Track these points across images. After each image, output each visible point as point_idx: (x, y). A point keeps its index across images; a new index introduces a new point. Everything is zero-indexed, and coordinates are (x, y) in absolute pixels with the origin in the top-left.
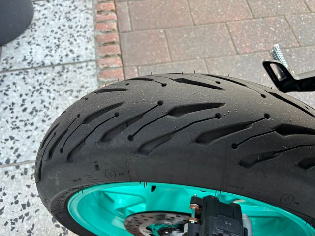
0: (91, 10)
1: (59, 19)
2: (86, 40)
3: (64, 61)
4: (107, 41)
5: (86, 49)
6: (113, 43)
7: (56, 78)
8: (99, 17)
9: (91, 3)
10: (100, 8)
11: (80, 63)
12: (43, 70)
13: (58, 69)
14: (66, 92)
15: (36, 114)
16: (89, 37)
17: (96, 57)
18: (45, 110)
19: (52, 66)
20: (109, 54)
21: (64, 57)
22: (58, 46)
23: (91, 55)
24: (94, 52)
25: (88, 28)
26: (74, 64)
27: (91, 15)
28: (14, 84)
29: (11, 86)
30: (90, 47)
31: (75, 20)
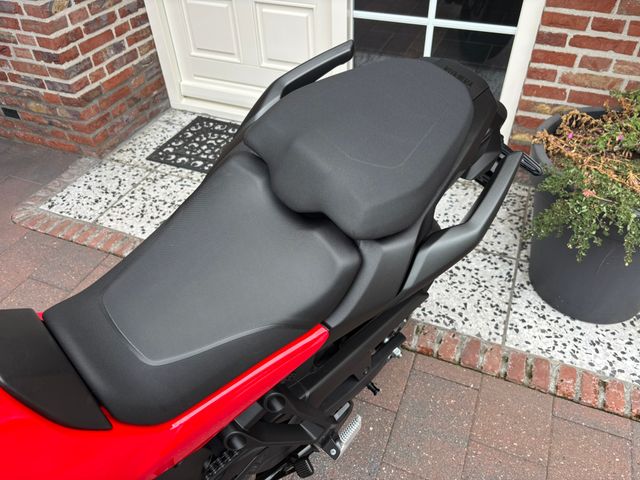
2: (545, 348)
3: (512, 315)
5: (527, 342)
7: (490, 302)
10: (613, 388)
11: (505, 330)
12: (507, 294)
13: (504, 307)
14: (466, 304)
17: (508, 348)
18: (450, 282)
19: (510, 303)
20: (510, 362)
21: (521, 318)
22: (544, 317)
23: (515, 343)
24: (517, 348)
25: (571, 358)
26: (505, 323)
27: (599, 372)
28: (496, 268)
29: (494, 266)
30: (529, 347)
31: (592, 349)
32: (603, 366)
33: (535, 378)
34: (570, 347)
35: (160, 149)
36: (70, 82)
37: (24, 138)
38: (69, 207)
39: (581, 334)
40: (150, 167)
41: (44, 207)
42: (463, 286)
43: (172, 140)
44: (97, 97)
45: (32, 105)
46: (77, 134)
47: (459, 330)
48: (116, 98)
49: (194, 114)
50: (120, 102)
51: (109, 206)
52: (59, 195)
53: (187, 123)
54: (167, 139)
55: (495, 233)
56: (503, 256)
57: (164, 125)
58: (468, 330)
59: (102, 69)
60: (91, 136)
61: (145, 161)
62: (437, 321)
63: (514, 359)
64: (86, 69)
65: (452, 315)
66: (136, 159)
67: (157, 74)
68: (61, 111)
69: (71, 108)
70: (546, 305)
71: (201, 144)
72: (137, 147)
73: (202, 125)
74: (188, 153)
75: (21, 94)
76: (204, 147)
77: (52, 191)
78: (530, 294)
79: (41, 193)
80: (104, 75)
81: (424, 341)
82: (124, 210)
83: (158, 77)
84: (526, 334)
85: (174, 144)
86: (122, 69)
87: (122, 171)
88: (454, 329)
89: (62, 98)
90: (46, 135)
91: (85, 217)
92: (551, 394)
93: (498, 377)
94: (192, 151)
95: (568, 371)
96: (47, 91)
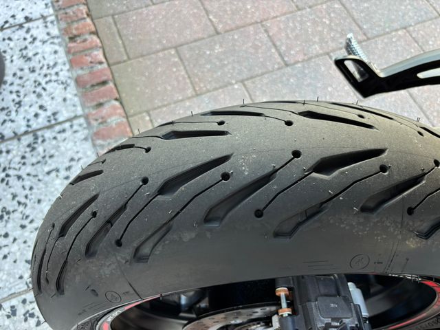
0: (58, 37)
1: (12, 61)
2: (61, 86)
3: (34, 126)
4: (94, 82)
5: (65, 100)
6: (104, 83)
8: (74, 47)
9: (56, 27)
10: (71, 33)
11: (60, 123)
12: (3, 146)
13: (28, 139)
15: (9, 218)
16: (64, 81)
17: (83, 110)
20: (101, 101)
21: (33, 120)
23: (73, 108)
24: (78, 103)
25: (59, 67)
26: (50, 127)
27: (60, 46)
30: (70, 96)
31: (36, 58)
32: (52, 46)
33: (104, 78)
39: (21, 70)
42: (19, 192)
58: (85, 151)
63: (93, 101)
84: (54, 106)
92: (109, 66)
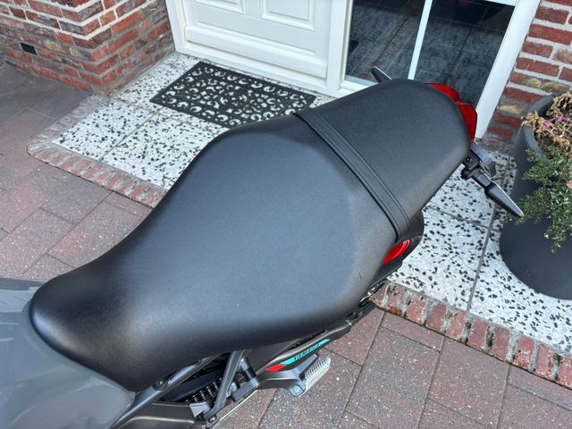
1: (558, 308)
2: (507, 318)
3: (479, 283)
5: (491, 311)
6: (490, 344)
7: (459, 268)
10: (566, 362)
11: (471, 297)
12: (476, 261)
13: (472, 275)
14: (436, 269)
16: (511, 323)
17: (472, 314)
18: (423, 245)
19: (478, 271)
20: (472, 329)
21: (488, 286)
22: (509, 288)
23: (479, 311)
24: (480, 316)
25: (530, 330)
26: (472, 290)
27: (555, 345)
28: (469, 236)
29: (467, 233)
30: (493, 316)
31: (551, 323)
33: (494, 346)
34: (531, 319)
35: (163, 92)
36: (83, 24)
37: (41, 73)
38: (78, 143)
39: (543, 308)
40: (153, 109)
41: (56, 141)
42: (435, 250)
43: (174, 84)
44: (106, 39)
45: (48, 43)
46: (87, 73)
47: (427, 294)
48: (124, 40)
49: (197, 58)
50: (128, 44)
51: (114, 145)
52: (70, 130)
53: (189, 68)
54: (171, 83)
55: (472, 200)
56: (476, 224)
57: (168, 68)
58: (437, 294)
59: (112, 12)
60: (101, 76)
61: (149, 103)
62: (408, 283)
63: (476, 325)
64: (97, 12)
65: (422, 278)
66: (141, 101)
67: (164, 17)
68: (74, 51)
69: (82, 49)
70: (513, 276)
71: (201, 89)
72: (142, 89)
73: (203, 71)
74: (188, 97)
75: (38, 32)
76: (204, 93)
77: (64, 126)
78: (498, 264)
79: (54, 128)
80: (114, 18)
81: (393, 301)
82: (128, 150)
83: (165, 20)
84: (491, 303)
85: (176, 88)
86: (131, 13)
87: (127, 111)
88: (423, 292)
89: (75, 39)
90: (60, 71)
91: (93, 154)
92: (508, 362)
93: (460, 341)
94: (192, 96)
95: (526, 342)
96: (61, 31)
